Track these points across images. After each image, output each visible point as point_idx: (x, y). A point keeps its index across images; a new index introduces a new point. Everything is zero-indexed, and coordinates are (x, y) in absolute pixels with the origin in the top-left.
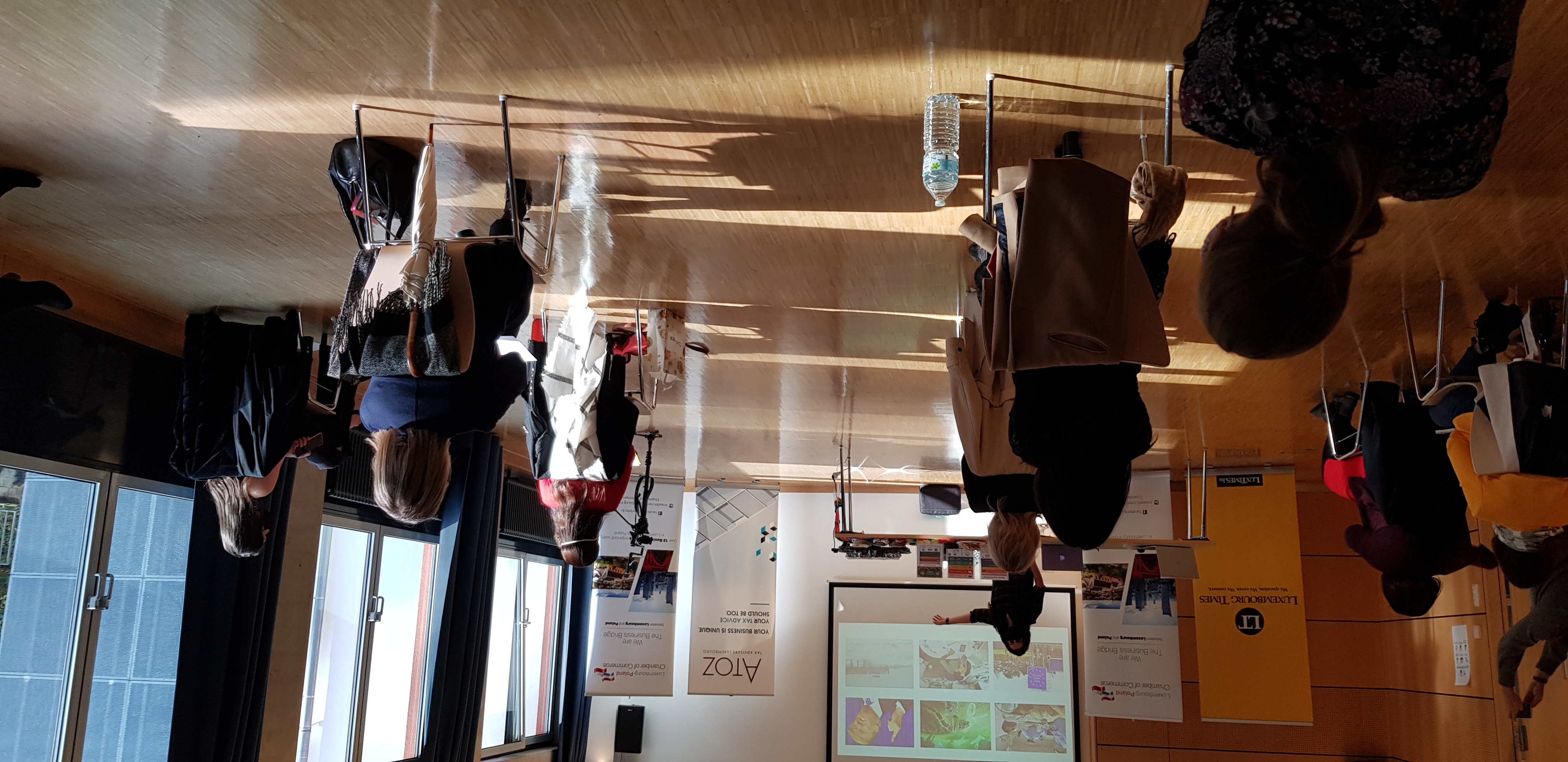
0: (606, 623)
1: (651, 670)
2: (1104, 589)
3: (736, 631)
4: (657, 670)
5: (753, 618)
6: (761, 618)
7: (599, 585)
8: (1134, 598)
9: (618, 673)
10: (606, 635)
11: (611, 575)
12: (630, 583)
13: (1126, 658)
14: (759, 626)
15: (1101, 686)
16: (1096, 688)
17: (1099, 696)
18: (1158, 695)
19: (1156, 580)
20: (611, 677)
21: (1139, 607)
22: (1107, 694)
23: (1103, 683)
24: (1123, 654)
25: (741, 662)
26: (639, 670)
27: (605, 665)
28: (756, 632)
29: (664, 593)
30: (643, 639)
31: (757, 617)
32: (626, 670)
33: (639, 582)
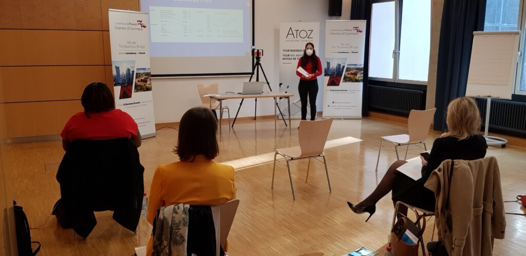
0: (357, 53)
1: (337, 32)
2: (143, 78)
3: (298, 51)
4: (333, 32)
5: (290, 57)
6: (286, 57)
7: (361, 69)
8: (131, 75)
9: (352, 30)
10: (357, 47)
11: (355, 74)
12: (347, 71)
13: (133, 43)
14: (287, 53)
15: (143, 28)
16: (145, 27)
17: (144, 23)
18: (119, 24)
19: (122, 85)
20: (355, 28)
21: (129, 70)
22: (140, 24)
23: (142, 30)
24: (134, 45)
25: (295, 37)
26: (342, 32)
27: (357, 34)
28: (289, 51)
29: (331, 67)
30: (340, 46)
31: (288, 57)
32: (348, 32)
33: (343, 71)
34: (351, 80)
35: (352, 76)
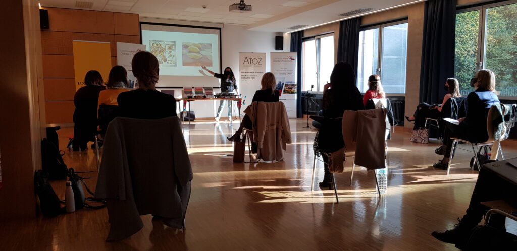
0: (292, 74)
1: (278, 60)
3: (251, 72)
4: (275, 60)
5: (247, 77)
6: (244, 77)
8: (132, 84)
10: (292, 70)
11: (292, 88)
14: (245, 74)
18: (124, 51)
20: (290, 58)
25: (249, 62)
26: (281, 60)
27: (292, 61)
32: (286, 60)
33: (283, 86)
34: (288, 92)
35: (289, 90)
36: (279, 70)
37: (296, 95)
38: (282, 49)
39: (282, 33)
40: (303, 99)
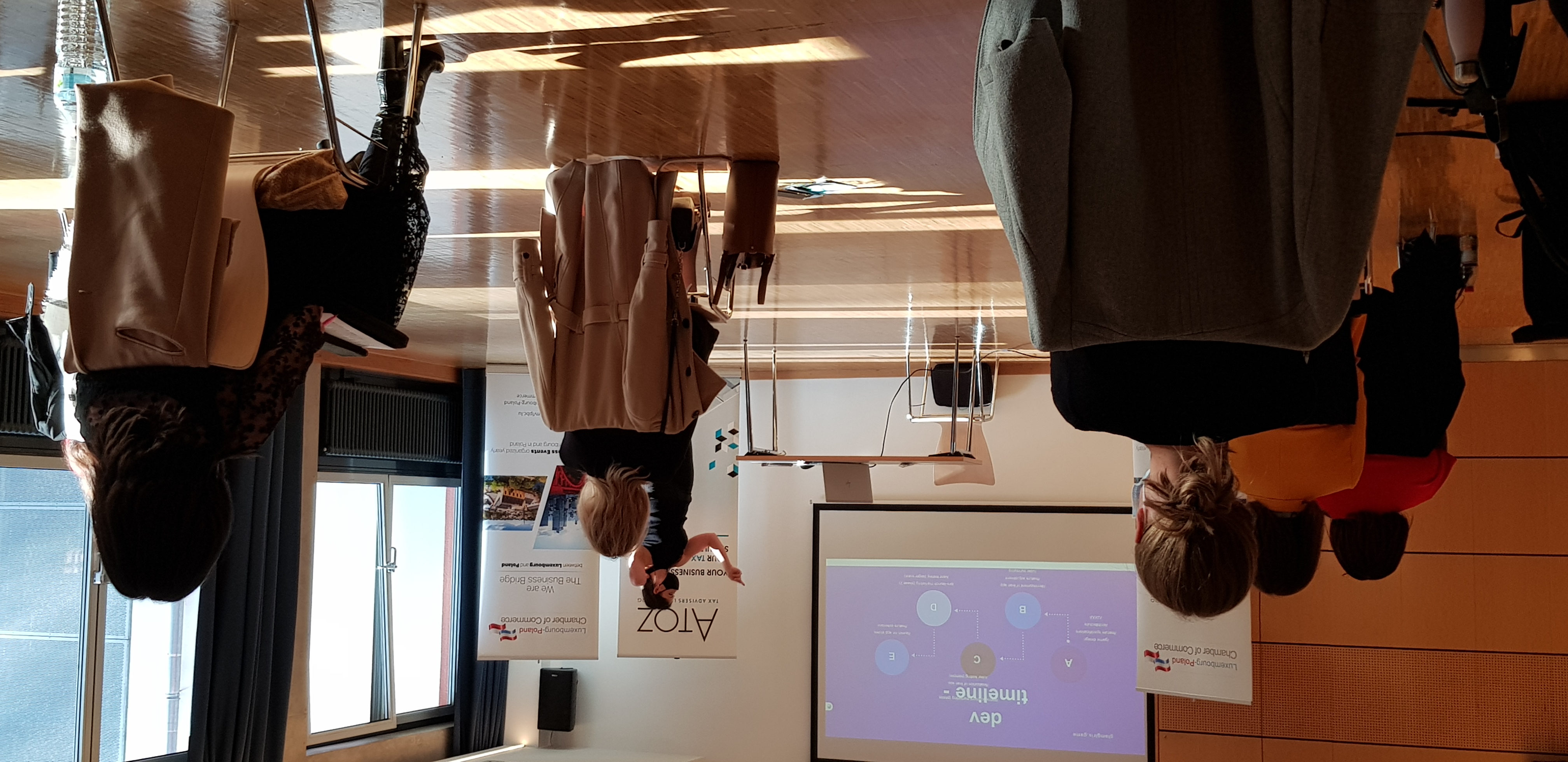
0: (503, 565)
4: (575, 625)
7: (489, 515)
9: (521, 630)
10: (504, 580)
11: (508, 500)
12: (534, 511)
15: (1154, 652)
16: (1149, 654)
17: (1150, 664)
20: (512, 635)
22: (1161, 662)
23: (1156, 647)
26: (550, 625)
27: (504, 620)
28: (710, 573)
30: (555, 584)
32: (532, 625)
33: (547, 509)
34: (522, 483)
35: (518, 494)
36: (560, 581)
37: (488, 470)
38: (545, 674)
39: (543, 744)
40: (455, 454)
